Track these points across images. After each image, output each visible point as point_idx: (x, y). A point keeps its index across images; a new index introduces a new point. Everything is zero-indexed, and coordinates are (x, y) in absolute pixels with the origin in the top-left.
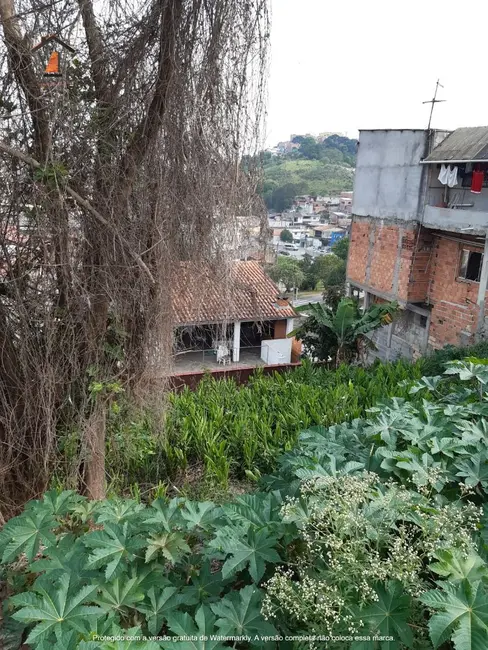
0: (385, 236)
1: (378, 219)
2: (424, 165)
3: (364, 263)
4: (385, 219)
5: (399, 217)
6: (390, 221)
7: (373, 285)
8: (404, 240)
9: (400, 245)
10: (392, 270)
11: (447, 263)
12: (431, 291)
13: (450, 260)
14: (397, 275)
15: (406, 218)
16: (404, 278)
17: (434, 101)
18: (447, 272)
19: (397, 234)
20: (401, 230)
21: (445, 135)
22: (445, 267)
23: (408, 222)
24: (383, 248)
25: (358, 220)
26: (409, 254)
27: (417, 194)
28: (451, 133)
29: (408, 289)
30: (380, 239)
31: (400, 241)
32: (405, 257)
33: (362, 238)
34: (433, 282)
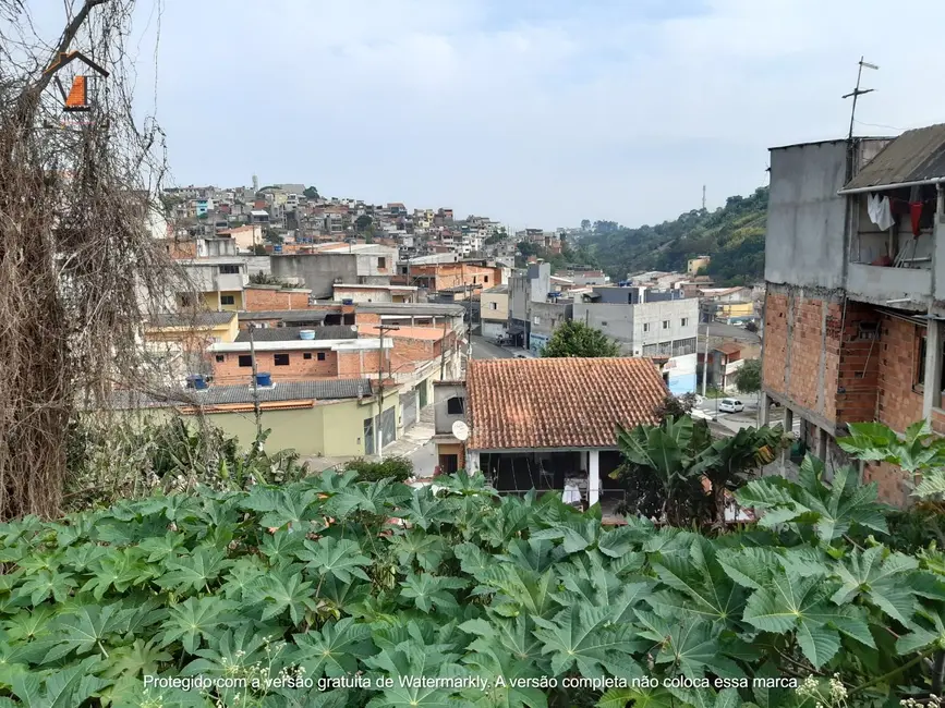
0: (805, 315)
1: (797, 287)
2: (849, 196)
3: (781, 360)
4: (805, 288)
5: (821, 284)
6: (810, 290)
7: (794, 396)
8: (829, 322)
9: (824, 331)
10: (815, 373)
11: (901, 360)
12: (881, 407)
13: (904, 354)
14: (822, 380)
15: (830, 286)
16: (830, 386)
17: (857, 92)
18: (901, 376)
19: (820, 312)
20: (824, 305)
21: (882, 145)
22: (897, 367)
23: (833, 292)
24: (803, 335)
25: (772, 290)
26: (836, 345)
27: (841, 244)
28: (892, 140)
29: (836, 405)
30: (799, 320)
31: (824, 323)
32: (830, 350)
33: (778, 319)
34: (882, 393)
